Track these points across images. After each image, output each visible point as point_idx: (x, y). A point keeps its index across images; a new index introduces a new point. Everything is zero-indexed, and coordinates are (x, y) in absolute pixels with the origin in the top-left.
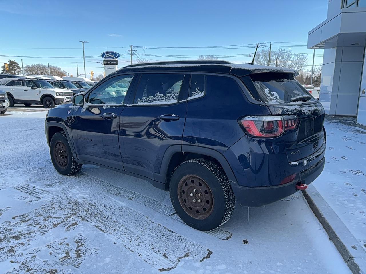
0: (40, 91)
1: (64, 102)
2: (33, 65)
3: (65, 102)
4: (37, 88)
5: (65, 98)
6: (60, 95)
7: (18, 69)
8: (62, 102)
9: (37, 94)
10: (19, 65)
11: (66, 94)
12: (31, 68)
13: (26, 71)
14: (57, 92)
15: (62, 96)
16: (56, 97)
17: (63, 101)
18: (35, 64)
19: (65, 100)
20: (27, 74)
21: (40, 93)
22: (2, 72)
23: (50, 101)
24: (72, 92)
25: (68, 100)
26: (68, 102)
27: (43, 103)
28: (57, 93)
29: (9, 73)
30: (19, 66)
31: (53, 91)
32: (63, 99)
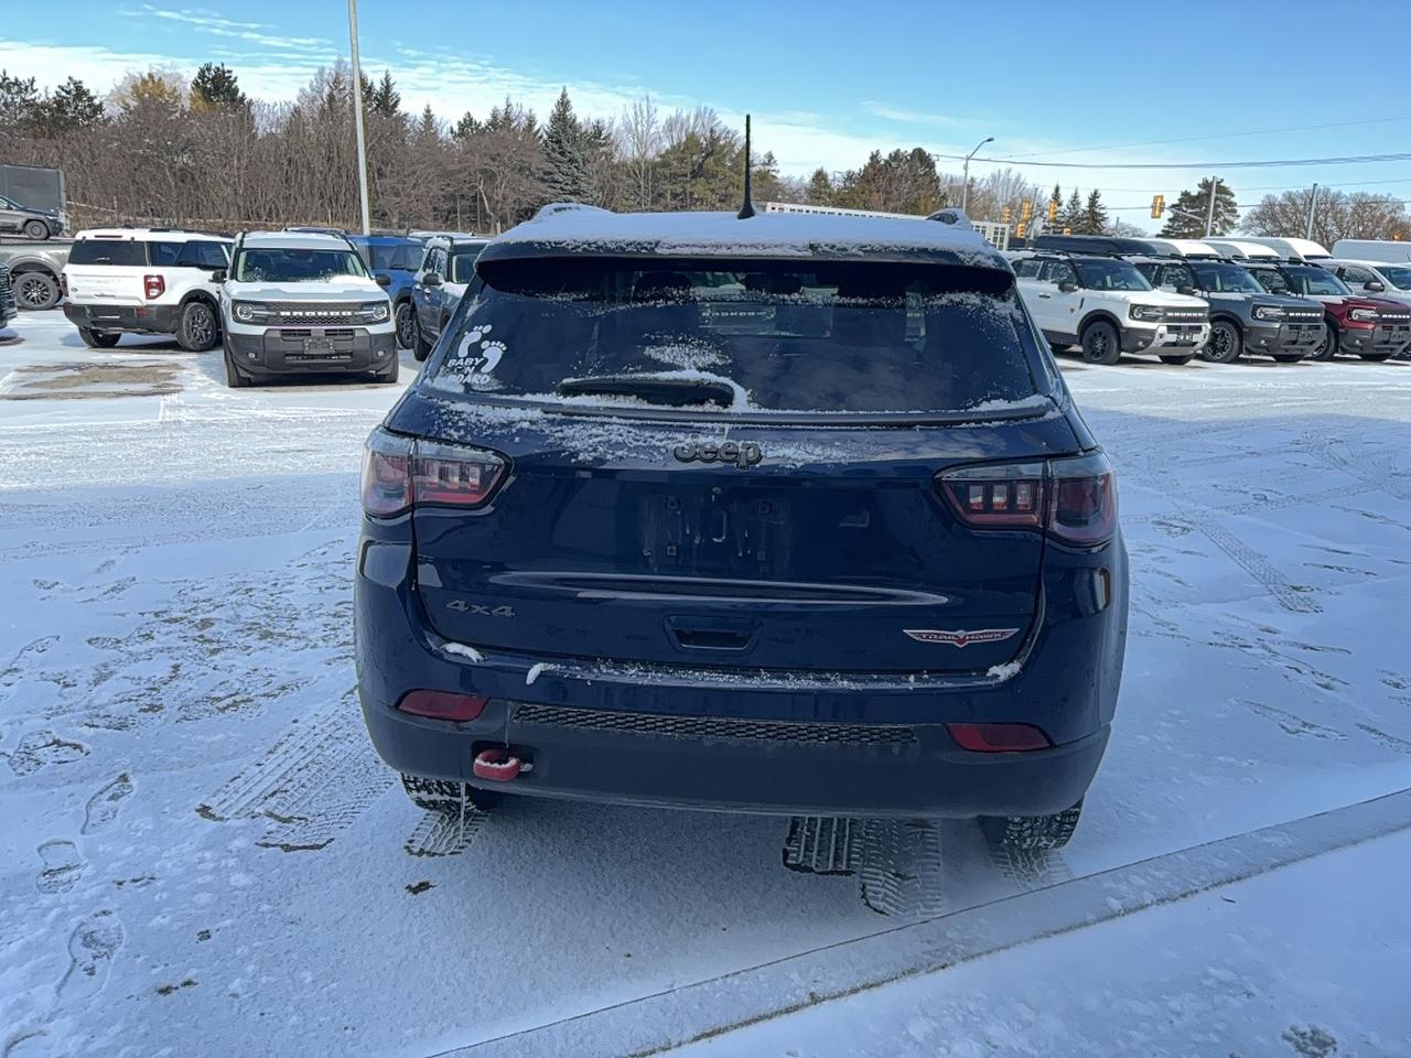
0: (1083, 300)
1: (1153, 345)
2: (1289, 197)
3: (1157, 342)
4: (1076, 287)
5: (1163, 329)
6: (1144, 319)
7: (1229, 211)
8: (1147, 343)
9: (1072, 311)
10: (1233, 196)
11: (1170, 314)
12: (1280, 205)
13: (1258, 218)
14: (1137, 306)
15: (1154, 319)
16: (1128, 322)
17: (1151, 341)
18: (1301, 191)
19: (1157, 336)
20: (1259, 230)
21: (1081, 306)
22: (1169, 227)
23: (1104, 338)
24: (1206, 304)
25: (1172, 338)
26: (1174, 344)
27: (1085, 339)
28: (1134, 307)
29: (1192, 230)
30: (1233, 199)
31: (1124, 301)
32: (1152, 332)
